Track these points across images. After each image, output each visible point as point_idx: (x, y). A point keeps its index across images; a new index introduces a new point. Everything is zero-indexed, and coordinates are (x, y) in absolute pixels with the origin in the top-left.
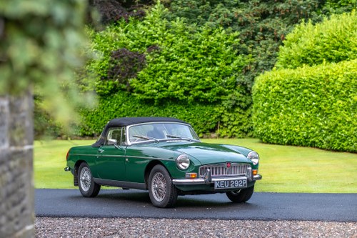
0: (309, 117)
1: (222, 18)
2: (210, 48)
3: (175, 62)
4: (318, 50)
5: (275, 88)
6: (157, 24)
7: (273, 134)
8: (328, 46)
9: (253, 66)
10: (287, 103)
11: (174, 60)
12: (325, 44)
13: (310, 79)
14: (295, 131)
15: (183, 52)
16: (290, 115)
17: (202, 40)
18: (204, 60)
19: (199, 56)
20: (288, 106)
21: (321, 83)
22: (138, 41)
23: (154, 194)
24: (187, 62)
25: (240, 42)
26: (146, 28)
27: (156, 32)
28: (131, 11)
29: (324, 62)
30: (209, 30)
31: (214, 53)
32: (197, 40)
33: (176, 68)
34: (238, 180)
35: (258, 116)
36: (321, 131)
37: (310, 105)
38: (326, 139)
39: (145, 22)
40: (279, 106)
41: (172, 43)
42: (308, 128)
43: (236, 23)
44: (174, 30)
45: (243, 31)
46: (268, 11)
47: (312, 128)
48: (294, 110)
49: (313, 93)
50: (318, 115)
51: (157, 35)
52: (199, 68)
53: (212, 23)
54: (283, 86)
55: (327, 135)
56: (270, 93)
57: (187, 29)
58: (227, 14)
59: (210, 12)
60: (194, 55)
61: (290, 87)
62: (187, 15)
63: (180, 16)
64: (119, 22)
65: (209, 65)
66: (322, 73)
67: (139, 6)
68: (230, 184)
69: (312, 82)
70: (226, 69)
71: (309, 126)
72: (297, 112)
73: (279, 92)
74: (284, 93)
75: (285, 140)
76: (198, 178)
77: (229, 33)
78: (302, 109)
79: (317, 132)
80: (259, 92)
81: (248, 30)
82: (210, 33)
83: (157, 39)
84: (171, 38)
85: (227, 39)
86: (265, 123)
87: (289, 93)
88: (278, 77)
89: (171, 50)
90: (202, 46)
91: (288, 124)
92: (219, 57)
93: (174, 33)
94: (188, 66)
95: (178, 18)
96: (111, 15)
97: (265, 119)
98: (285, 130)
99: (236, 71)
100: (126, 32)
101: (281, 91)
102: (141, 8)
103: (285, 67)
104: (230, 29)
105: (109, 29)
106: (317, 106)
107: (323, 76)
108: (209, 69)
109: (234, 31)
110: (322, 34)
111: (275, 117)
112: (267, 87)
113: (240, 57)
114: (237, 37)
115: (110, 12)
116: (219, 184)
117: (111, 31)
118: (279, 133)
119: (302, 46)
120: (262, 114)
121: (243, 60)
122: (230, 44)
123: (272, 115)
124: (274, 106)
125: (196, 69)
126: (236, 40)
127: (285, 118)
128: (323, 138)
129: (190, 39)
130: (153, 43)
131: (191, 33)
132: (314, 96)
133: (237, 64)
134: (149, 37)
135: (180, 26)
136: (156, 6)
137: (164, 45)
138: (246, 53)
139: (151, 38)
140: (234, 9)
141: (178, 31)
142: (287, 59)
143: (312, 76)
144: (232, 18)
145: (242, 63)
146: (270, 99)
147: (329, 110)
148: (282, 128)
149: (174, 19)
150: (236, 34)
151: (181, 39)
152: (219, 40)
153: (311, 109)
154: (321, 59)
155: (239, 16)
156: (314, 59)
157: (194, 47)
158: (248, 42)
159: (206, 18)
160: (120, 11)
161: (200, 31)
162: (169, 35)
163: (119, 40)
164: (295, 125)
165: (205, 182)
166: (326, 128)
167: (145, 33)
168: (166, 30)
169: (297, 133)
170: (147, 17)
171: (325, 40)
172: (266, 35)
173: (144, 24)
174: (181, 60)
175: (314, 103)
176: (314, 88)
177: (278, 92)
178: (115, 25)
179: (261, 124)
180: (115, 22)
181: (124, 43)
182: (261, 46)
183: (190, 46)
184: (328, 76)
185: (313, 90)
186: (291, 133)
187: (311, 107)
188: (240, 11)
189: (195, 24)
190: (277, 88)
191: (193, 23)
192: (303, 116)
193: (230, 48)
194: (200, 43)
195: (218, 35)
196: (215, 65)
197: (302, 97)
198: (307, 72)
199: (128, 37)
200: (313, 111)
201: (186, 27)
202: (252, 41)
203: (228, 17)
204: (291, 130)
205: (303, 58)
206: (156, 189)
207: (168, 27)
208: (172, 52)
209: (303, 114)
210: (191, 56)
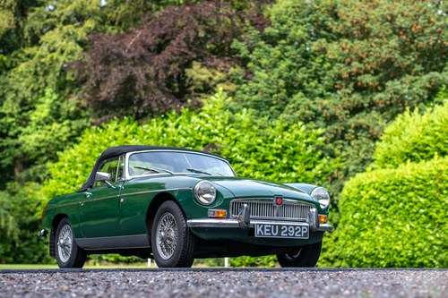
0: (416, 229)
1: (302, 110)
2: (285, 148)
3: (239, 165)
4: (428, 141)
5: (370, 193)
6: (217, 117)
7: (367, 256)
8: (440, 135)
9: (341, 173)
10: (385, 212)
11: (237, 162)
12: (437, 133)
13: (417, 178)
14: (396, 250)
15: (250, 153)
16: (390, 228)
17: (274, 137)
18: (277, 163)
19: (271, 158)
20: (386, 217)
21: (431, 182)
22: (192, 139)
23: (159, 248)
24: (255, 166)
25: (325, 142)
26: (203, 122)
27: (216, 127)
28: (184, 102)
29: (436, 156)
30: (285, 125)
31: (290, 154)
32: (268, 136)
33: (241, 172)
34: (295, 226)
35: (346, 233)
36: (431, 248)
37: (417, 212)
38: (438, 259)
39: (201, 114)
40: (375, 218)
41: (236, 140)
42: (413, 244)
43: (320, 118)
44: (239, 124)
45: (329, 127)
46: (362, 104)
47: (420, 245)
48: (395, 222)
49: (421, 196)
50: (427, 226)
51: (217, 131)
52: (270, 173)
53: (288, 116)
54: (381, 190)
55: (439, 252)
56: (363, 199)
57: (255, 124)
58: (308, 105)
59: (287, 103)
60: (264, 157)
61: (389, 191)
62: (257, 106)
63: (247, 107)
64: (168, 115)
65: (284, 169)
66: (432, 169)
67: (196, 96)
68: (280, 230)
69: (419, 181)
70: (305, 176)
71: (415, 241)
72: (400, 224)
73: (375, 199)
74: (382, 199)
75: (382, 262)
76: (228, 218)
77: (311, 129)
78: (405, 220)
79: (426, 250)
80: (348, 200)
81: (336, 126)
82: (286, 129)
83: (216, 135)
84: (235, 134)
85: (307, 137)
86: (356, 241)
87: (388, 199)
88: (374, 179)
89: (234, 149)
90: (274, 145)
91: (387, 241)
92: (296, 160)
93: (238, 128)
94: (255, 170)
95: (245, 110)
96: (158, 105)
97: (356, 236)
98: (383, 249)
99: (320, 178)
100: (177, 127)
101: (377, 196)
102: (198, 98)
103: (384, 167)
104: (311, 124)
105: (155, 124)
106: (426, 214)
107: (435, 173)
108: (284, 175)
109: (317, 128)
110: (432, 121)
111: (369, 232)
112: (359, 193)
113: (325, 160)
114: (322, 135)
115: (156, 101)
116: (263, 229)
117: (157, 125)
118: (374, 254)
119: (406, 139)
120: (351, 230)
121: (329, 165)
122: (311, 143)
123: (365, 230)
124: (368, 217)
125: (266, 174)
126: (320, 139)
127: (383, 233)
128: (435, 258)
129: (259, 136)
130: (211, 141)
131: (261, 128)
132: (422, 200)
133: (321, 169)
134: (206, 133)
135: (248, 120)
136: (217, 95)
137: (225, 142)
138: (333, 156)
139: (209, 135)
140: (318, 100)
141: (244, 125)
142: (386, 158)
143: (420, 174)
144: (316, 111)
145: (327, 168)
146: (362, 208)
147: (442, 218)
148: (378, 247)
149: (239, 110)
150: (320, 131)
151: (247, 136)
152: (297, 138)
153: (418, 218)
154: (431, 153)
155: (324, 108)
156: (421, 154)
157: (265, 147)
158: (336, 142)
159: (281, 110)
160: (170, 101)
161: (273, 127)
162: (232, 130)
163: (168, 136)
164: (396, 241)
165: (239, 224)
166: (439, 242)
167: (202, 129)
168: (228, 124)
169: (399, 253)
170: (204, 108)
171: (437, 128)
172: (359, 134)
173: (201, 117)
174: (247, 162)
175: (422, 211)
176: (421, 190)
177: (373, 198)
178: (163, 118)
179: (350, 242)
180: (164, 113)
181: (173, 141)
182: (353, 147)
183: (260, 145)
184: (440, 172)
185: (421, 193)
186: (391, 253)
187: (418, 215)
188: (325, 102)
189: (266, 118)
190: (373, 192)
191: (263, 116)
192: (407, 228)
193: (310, 149)
194: (272, 141)
195: (296, 132)
196: (292, 170)
197: (405, 204)
198: (413, 170)
199: (179, 133)
200: (421, 221)
201: (255, 121)
202: (341, 141)
203: (310, 109)
204: (391, 249)
205: (407, 154)
206: (163, 239)
207: (231, 121)
208: (235, 152)
209: (408, 226)
210: (260, 158)
